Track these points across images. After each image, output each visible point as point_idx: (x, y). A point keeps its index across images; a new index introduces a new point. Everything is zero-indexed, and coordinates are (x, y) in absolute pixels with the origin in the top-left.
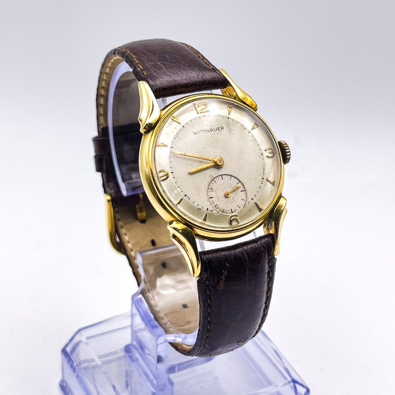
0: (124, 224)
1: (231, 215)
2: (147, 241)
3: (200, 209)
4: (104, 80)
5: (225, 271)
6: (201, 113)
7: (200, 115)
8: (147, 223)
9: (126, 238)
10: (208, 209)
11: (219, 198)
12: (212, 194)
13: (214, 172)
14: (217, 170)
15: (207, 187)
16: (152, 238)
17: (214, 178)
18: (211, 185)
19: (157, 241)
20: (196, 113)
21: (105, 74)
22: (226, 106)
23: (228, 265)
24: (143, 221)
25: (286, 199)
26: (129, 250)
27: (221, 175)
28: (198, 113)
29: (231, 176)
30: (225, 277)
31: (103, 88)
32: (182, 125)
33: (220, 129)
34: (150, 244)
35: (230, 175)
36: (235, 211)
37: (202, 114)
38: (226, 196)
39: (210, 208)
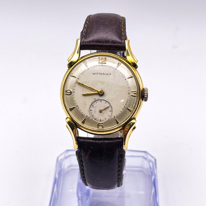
1: (99, 122)
3: (83, 115)
5: (90, 151)
6: (101, 63)
10: (87, 116)
11: (95, 112)
12: (92, 109)
13: (97, 97)
14: (99, 96)
15: (90, 104)
17: (96, 100)
18: (94, 103)
23: (92, 148)
27: (101, 100)
28: (99, 63)
29: (107, 101)
30: (89, 153)
32: (88, 68)
33: (109, 74)
36: (102, 121)
38: (100, 112)
39: (89, 116)
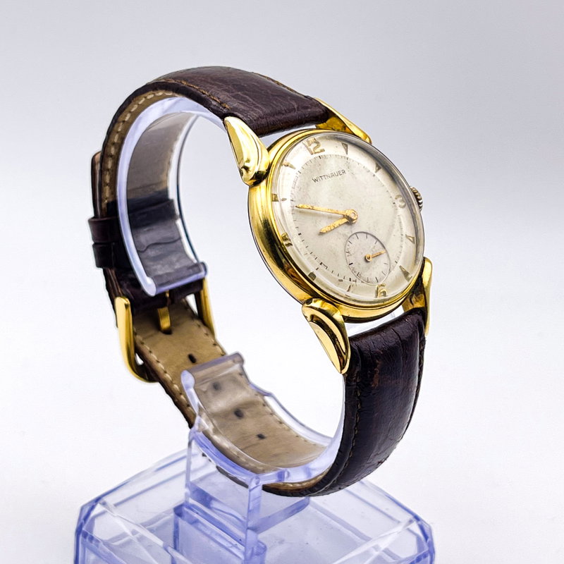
0: (144, 339)
1: (377, 285)
2: (183, 358)
3: (342, 281)
4: (118, 132)
5: (379, 360)
6: (315, 153)
7: (315, 156)
8: (174, 333)
9: (153, 357)
10: (350, 279)
11: (359, 264)
12: (351, 260)
13: (347, 231)
14: (350, 227)
15: (343, 250)
16: (188, 353)
17: (349, 238)
18: (347, 247)
19: (196, 356)
20: (309, 154)
21: (121, 124)
22: (340, 143)
23: (381, 352)
24: (168, 332)
25: (430, 262)
26: (162, 372)
27: (356, 233)
28: (312, 154)
29: (367, 233)
30: (379, 369)
31: (114, 144)
32: (297, 170)
33: (342, 173)
34: (188, 361)
35: (364, 233)
36: (381, 280)
37: (317, 155)
38: (366, 260)
39: (353, 278)
